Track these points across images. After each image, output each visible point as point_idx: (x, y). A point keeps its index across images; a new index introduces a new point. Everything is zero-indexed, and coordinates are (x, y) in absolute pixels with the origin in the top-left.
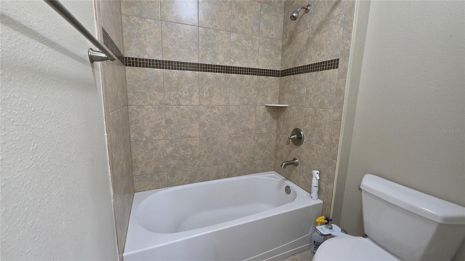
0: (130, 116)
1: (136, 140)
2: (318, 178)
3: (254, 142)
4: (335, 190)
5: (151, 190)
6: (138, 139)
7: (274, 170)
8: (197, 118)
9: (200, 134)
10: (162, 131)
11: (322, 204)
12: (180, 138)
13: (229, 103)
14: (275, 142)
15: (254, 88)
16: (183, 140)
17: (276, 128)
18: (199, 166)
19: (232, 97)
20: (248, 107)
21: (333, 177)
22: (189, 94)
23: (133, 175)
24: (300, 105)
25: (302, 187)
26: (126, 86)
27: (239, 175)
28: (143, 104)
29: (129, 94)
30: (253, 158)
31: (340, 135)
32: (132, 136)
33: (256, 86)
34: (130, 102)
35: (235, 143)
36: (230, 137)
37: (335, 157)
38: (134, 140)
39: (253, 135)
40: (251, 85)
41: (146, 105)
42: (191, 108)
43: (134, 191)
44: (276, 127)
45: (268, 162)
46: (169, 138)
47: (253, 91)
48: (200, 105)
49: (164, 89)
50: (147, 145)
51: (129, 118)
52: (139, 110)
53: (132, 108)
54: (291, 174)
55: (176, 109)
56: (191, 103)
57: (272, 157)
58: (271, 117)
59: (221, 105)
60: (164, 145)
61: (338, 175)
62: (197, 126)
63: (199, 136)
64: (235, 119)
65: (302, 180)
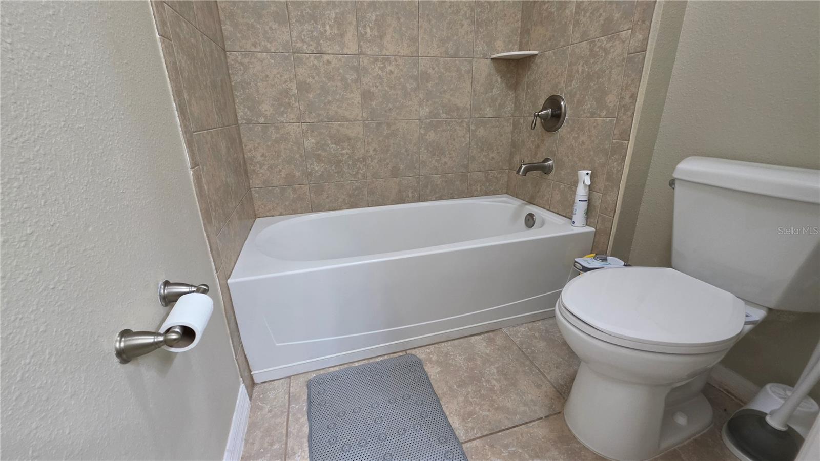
0: (232, 74)
1: (249, 122)
2: (588, 182)
3: (468, 135)
4: (621, 201)
5: (284, 215)
6: (252, 121)
7: (507, 193)
8: (356, 81)
9: (365, 115)
10: (293, 104)
11: (594, 233)
12: (326, 120)
13: (417, 51)
14: (510, 136)
15: (467, 19)
16: (333, 125)
17: (513, 109)
18: (365, 177)
19: (423, 38)
20: (455, 60)
21: (620, 176)
22: (338, 30)
23: (251, 187)
24: (562, 43)
25: (556, 211)
26: (218, 10)
27: (441, 198)
28: (253, 49)
29: (225, 27)
30: (466, 167)
31: (641, 84)
32: (240, 114)
33: (473, 14)
34: (228, 44)
35: (431, 136)
36: (422, 122)
37: (625, 135)
38: (245, 122)
39: (466, 120)
40: (462, 12)
41: (258, 51)
42: (343, 60)
43: (255, 215)
44: (513, 105)
45: (495, 176)
46: (308, 120)
47: (466, 26)
48: (361, 53)
49: (290, 17)
50: (268, 132)
51: (231, 76)
52: (246, 60)
53: (233, 58)
54: (538, 192)
55: (316, 62)
56: (342, 49)
57: (505, 168)
58: (503, 85)
59: (402, 55)
60: (299, 133)
61: (629, 170)
62: (357, 97)
63: (361, 119)
64: (430, 85)
65: (557, 197)
